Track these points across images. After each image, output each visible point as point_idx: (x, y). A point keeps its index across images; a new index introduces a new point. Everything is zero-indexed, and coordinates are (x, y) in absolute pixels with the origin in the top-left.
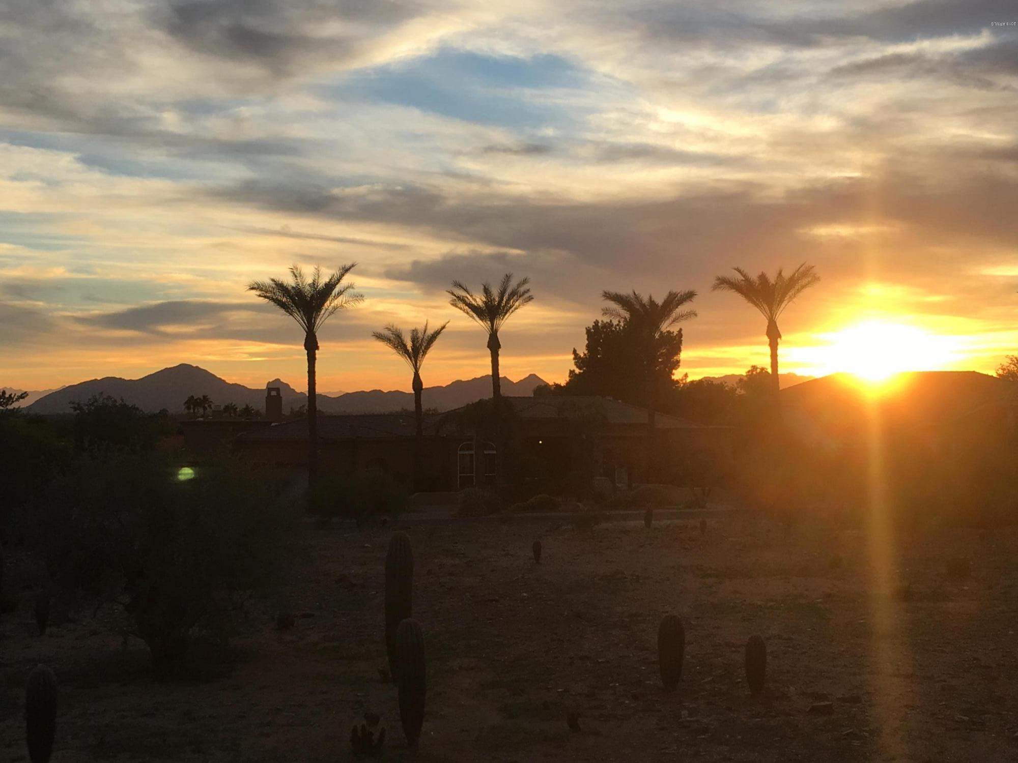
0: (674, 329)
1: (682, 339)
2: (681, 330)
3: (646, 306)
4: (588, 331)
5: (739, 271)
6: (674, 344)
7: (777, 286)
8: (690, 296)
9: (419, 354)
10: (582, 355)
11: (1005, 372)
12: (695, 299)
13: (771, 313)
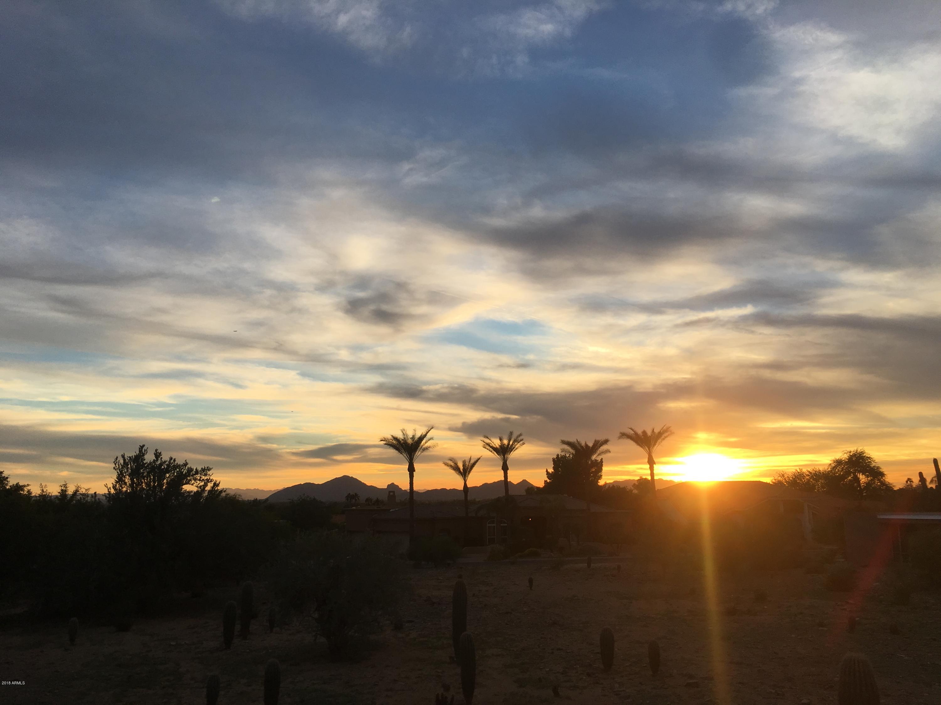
0: (599, 459)
1: (603, 464)
2: (602, 459)
3: (583, 447)
4: (554, 460)
5: (631, 429)
6: (599, 465)
7: (652, 437)
8: (606, 442)
9: (466, 473)
10: (551, 472)
11: (776, 481)
12: (608, 443)
13: (649, 451)
